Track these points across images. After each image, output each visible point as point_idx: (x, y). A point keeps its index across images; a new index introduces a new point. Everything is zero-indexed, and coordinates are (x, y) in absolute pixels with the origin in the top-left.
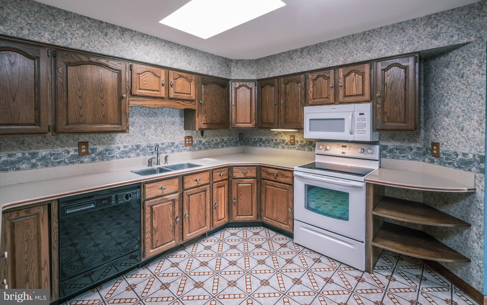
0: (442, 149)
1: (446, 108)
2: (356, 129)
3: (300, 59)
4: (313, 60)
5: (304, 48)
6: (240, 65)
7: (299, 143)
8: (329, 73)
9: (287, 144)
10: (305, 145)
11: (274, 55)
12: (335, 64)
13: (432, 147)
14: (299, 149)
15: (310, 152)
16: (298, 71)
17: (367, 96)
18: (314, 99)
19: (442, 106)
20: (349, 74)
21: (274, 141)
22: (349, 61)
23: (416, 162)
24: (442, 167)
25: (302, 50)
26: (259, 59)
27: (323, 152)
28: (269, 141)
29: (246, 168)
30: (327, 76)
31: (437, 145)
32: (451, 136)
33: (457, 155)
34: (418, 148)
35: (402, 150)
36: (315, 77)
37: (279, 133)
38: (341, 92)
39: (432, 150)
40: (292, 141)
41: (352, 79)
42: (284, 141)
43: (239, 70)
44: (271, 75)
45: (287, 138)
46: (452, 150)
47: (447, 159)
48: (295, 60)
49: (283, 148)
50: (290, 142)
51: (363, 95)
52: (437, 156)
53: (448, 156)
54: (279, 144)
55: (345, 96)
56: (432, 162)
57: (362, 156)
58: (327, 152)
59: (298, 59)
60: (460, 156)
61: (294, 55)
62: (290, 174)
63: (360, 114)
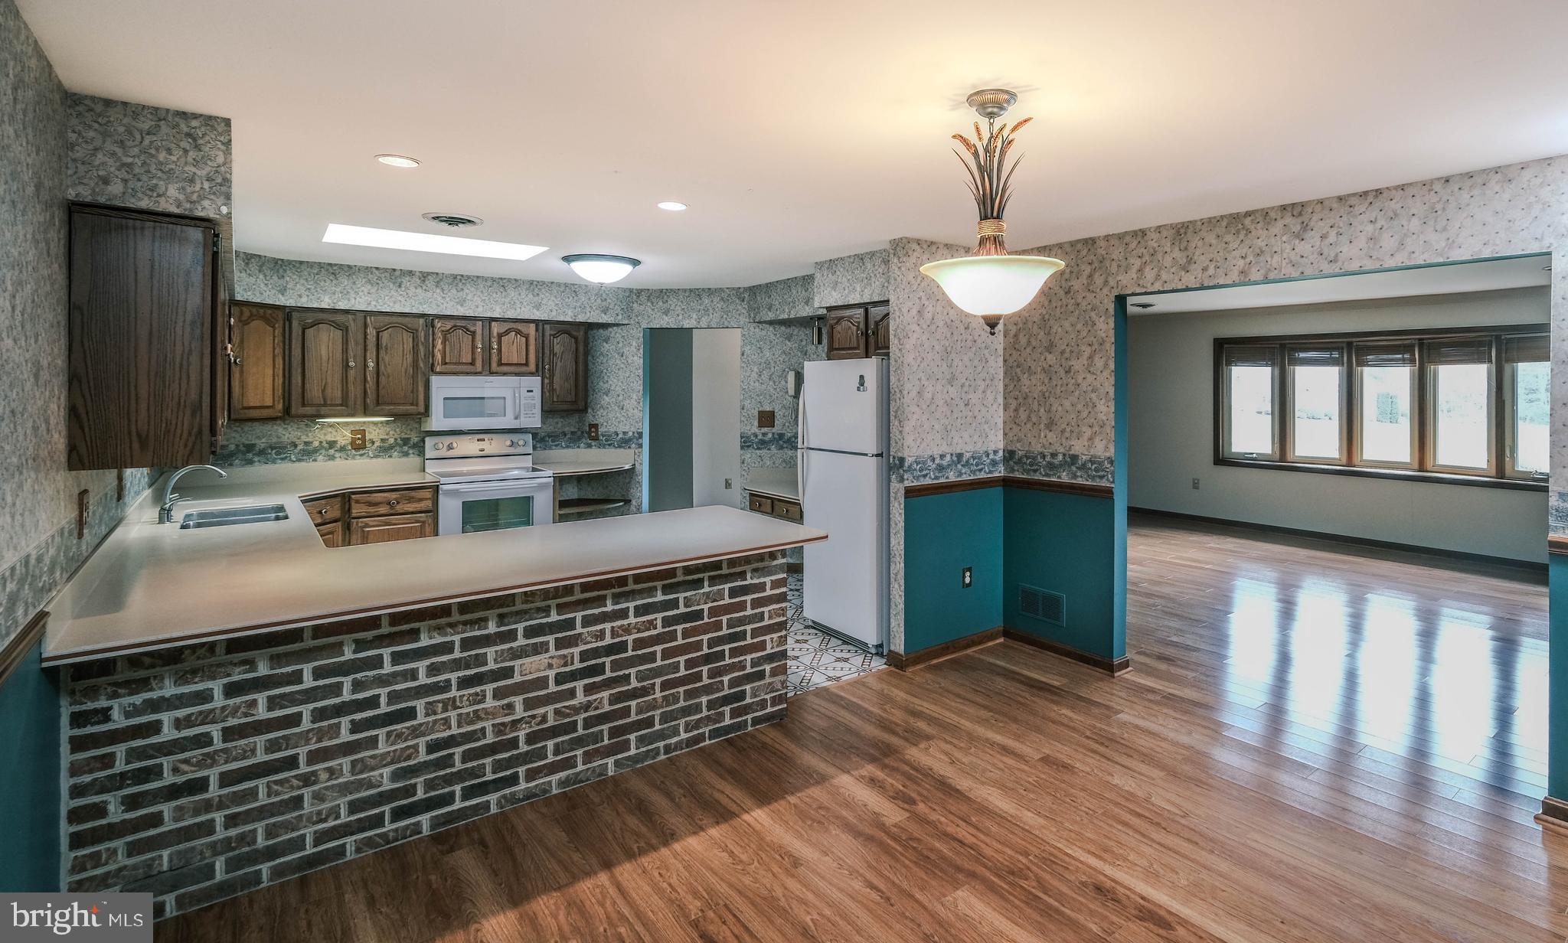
0: (601, 430)
1: (606, 385)
2: (522, 412)
3: (419, 290)
4: (448, 299)
5: (429, 273)
6: (254, 266)
7: (378, 444)
8: (475, 325)
9: (342, 449)
11: (350, 267)
12: (489, 315)
13: (590, 429)
14: (376, 457)
16: (415, 311)
17: (532, 367)
18: (446, 364)
19: (601, 384)
20: (507, 332)
21: (300, 447)
22: (511, 314)
23: (570, 450)
24: (602, 451)
25: (424, 276)
26: (301, 263)
27: (444, 453)
28: (285, 448)
29: (323, 502)
30: (472, 329)
31: (596, 426)
32: (611, 415)
33: (618, 435)
34: (573, 433)
35: (555, 436)
36: (449, 327)
37: (331, 426)
38: (495, 358)
39: (589, 433)
40: (360, 442)
41: (511, 341)
42: (332, 444)
44: (342, 305)
45: (344, 437)
46: (612, 430)
47: (607, 440)
48: (407, 288)
49: (332, 458)
50: (353, 443)
51: (527, 364)
52: (596, 439)
53: (608, 437)
54: (316, 451)
55: (500, 364)
56: (589, 446)
57: (512, 451)
58: (451, 453)
59: (414, 290)
60: (620, 436)
61: (405, 280)
62: (427, 494)
63: (528, 391)
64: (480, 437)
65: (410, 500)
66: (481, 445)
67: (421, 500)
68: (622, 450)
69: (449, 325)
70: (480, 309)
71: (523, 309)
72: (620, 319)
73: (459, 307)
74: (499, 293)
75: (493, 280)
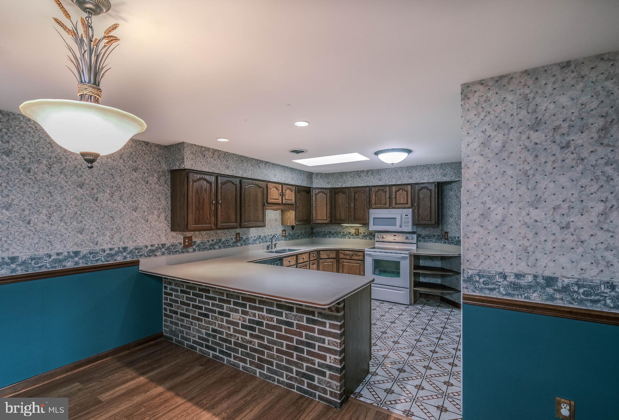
0: (449, 235)
2: (403, 225)
3: (366, 177)
4: (376, 179)
5: (369, 170)
6: (319, 177)
7: (362, 234)
8: (386, 188)
9: (352, 235)
10: (366, 236)
11: (346, 172)
12: (390, 184)
13: (445, 234)
14: (362, 239)
15: (371, 241)
16: (364, 185)
17: (410, 205)
18: (376, 204)
20: (399, 190)
21: (342, 233)
22: (399, 183)
23: (437, 244)
24: (449, 245)
25: (368, 171)
26: (333, 173)
27: (381, 240)
28: (338, 233)
29: (329, 251)
30: (385, 190)
31: (447, 233)
32: (453, 228)
33: (455, 238)
34: (438, 236)
35: (430, 237)
36: (377, 190)
37: (346, 227)
38: (394, 202)
39: (445, 236)
40: (357, 233)
41: (400, 194)
42: (350, 233)
43: (318, 181)
44: (344, 186)
45: (353, 231)
46: (453, 235)
47: (451, 240)
48: (362, 177)
49: (350, 238)
50: (355, 233)
51: (407, 203)
52: (447, 239)
54: (346, 235)
55: (396, 204)
56: (445, 243)
57: (407, 241)
58: (383, 240)
59: (364, 177)
61: (361, 174)
62: (361, 254)
63: (405, 215)
64: (395, 234)
65: (356, 255)
66: (395, 237)
67: (359, 256)
68: (457, 246)
69: (377, 189)
70: (387, 182)
72: (453, 178)
73: (379, 182)
74: (394, 174)
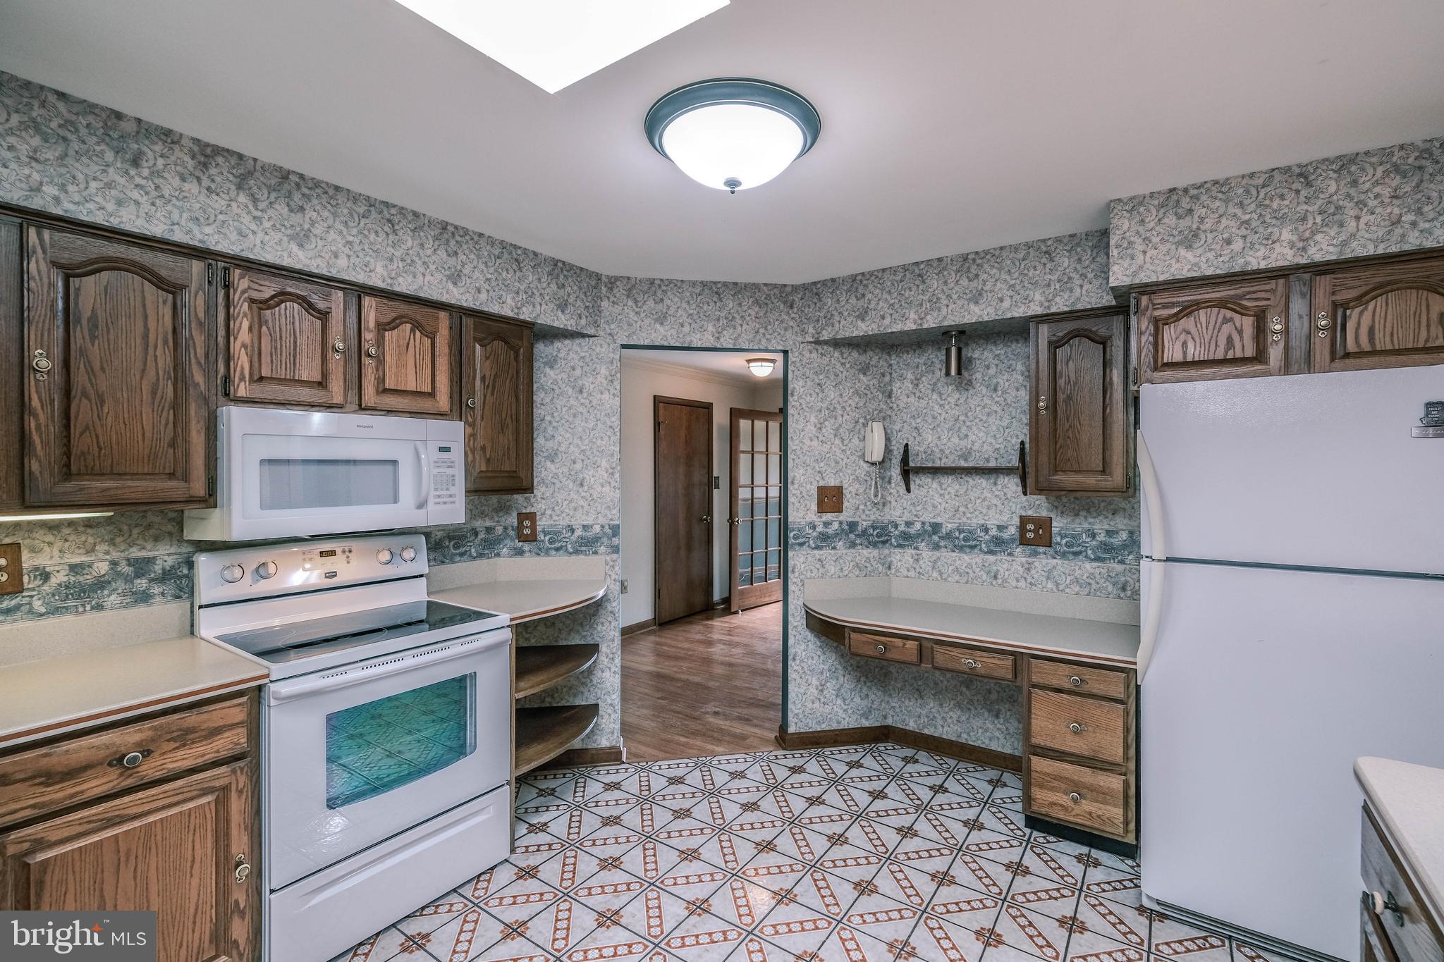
0: (542, 523)
1: (550, 444)
2: (431, 492)
3: (191, 187)
4: (267, 224)
8: (327, 297)
12: (358, 278)
13: (520, 522)
16: (178, 236)
17: (444, 401)
18: (259, 379)
19: (542, 441)
20: (395, 323)
22: (403, 285)
23: (484, 562)
24: (543, 560)
25: (205, 153)
27: (244, 588)
30: (321, 305)
31: (532, 516)
32: (560, 497)
33: (573, 531)
34: (489, 530)
35: (459, 540)
36: (267, 293)
38: (370, 376)
39: (520, 529)
41: (403, 343)
46: (563, 522)
47: (552, 541)
51: (431, 394)
52: (532, 538)
53: (554, 535)
55: (381, 389)
56: (520, 553)
57: (390, 572)
58: (264, 587)
59: (176, 182)
60: (578, 533)
61: (152, 151)
62: (235, 712)
63: (442, 449)
64: (327, 546)
65: (184, 738)
66: (330, 564)
67: (216, 732)
68: (582, 557)
69: (268, 289)
70: (342, 262)
71: (428, 277)
72: (583, 325)
73: (294, 247)
74: (382, 235)
75: (371, 203)
